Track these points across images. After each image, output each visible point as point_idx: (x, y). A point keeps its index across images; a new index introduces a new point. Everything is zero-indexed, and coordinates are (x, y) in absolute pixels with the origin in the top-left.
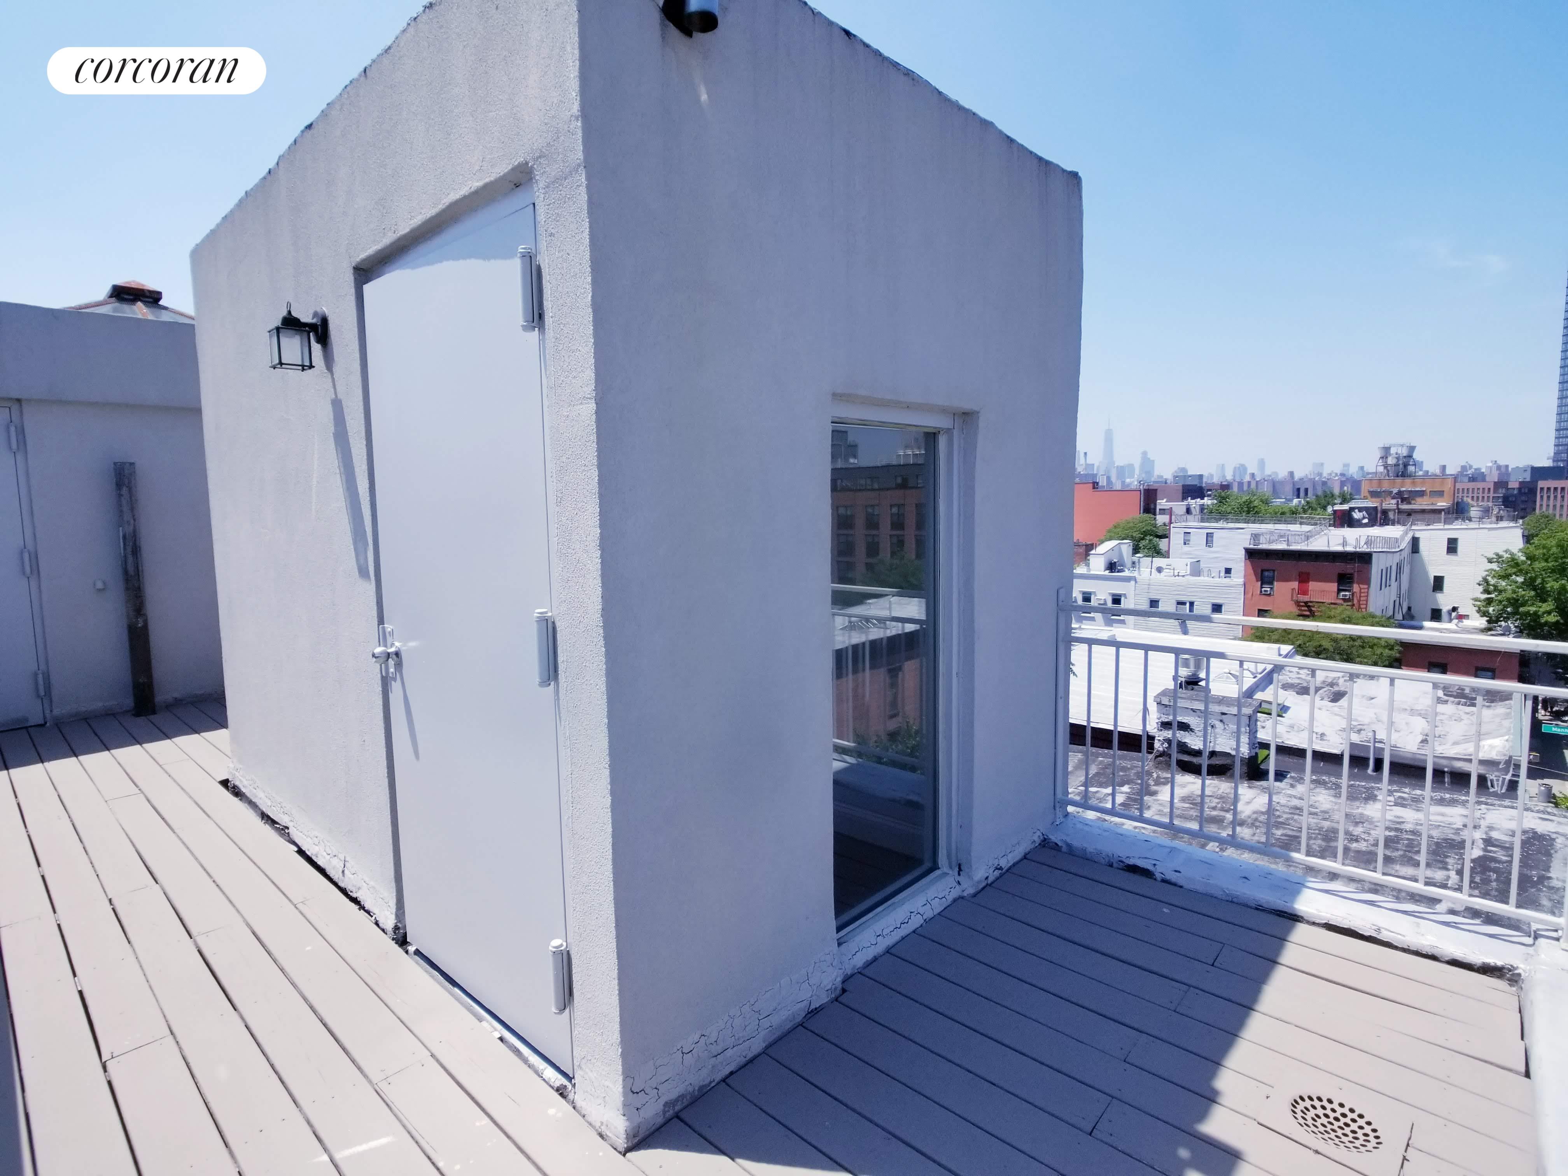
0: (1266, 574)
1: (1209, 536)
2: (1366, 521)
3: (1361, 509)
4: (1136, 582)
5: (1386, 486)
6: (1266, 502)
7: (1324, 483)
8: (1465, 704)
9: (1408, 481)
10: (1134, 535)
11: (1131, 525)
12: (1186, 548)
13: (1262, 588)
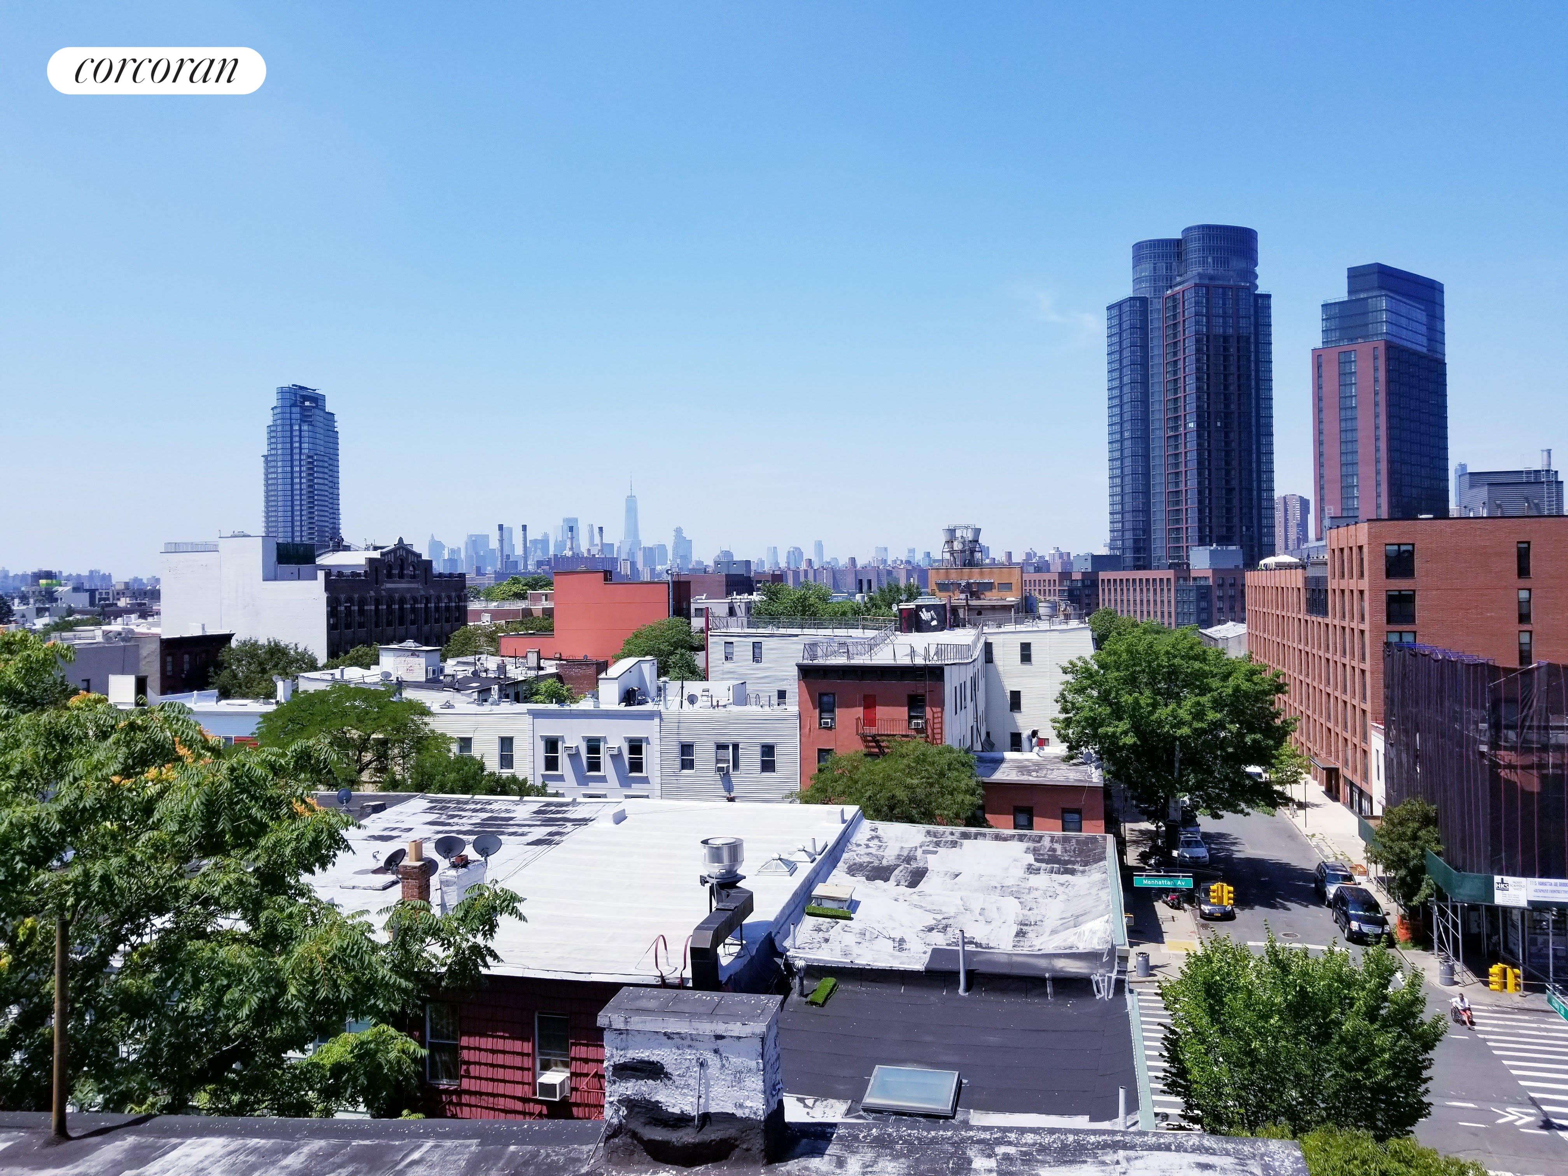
0: (825, 699)
1: (756, 646)
2: (934, 623)
3: (929, 608)
4: (661, 719)
5: (954, 577)
6: (824, 599)
7: (889, 573)
8: (1058, 872)
9: (976, 571)
10: (662, 647)
11: (658, 633)
12: (729, 665)
13: (821, 718)
